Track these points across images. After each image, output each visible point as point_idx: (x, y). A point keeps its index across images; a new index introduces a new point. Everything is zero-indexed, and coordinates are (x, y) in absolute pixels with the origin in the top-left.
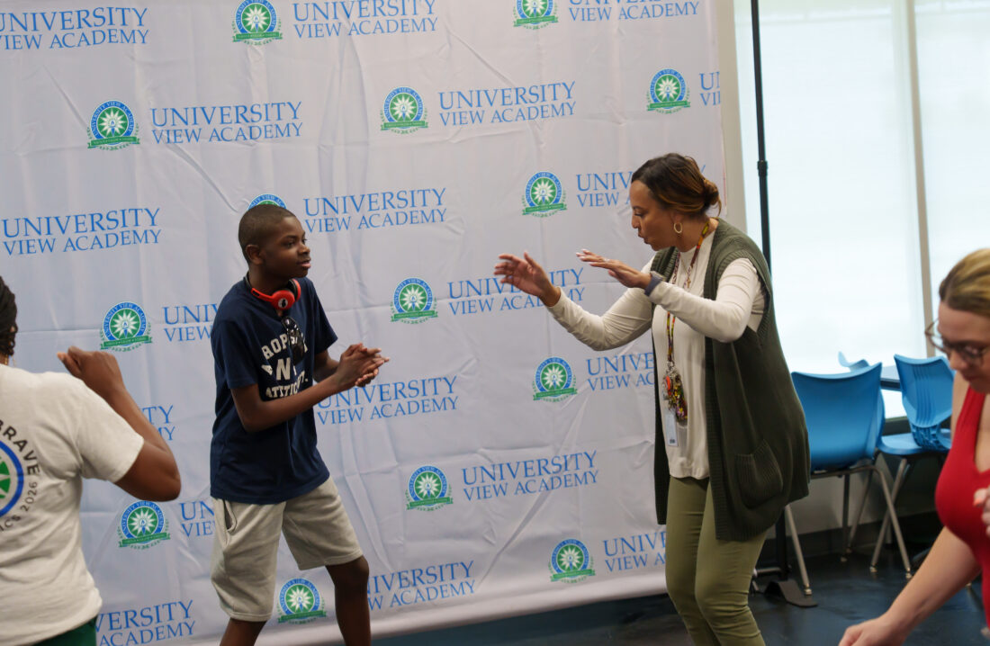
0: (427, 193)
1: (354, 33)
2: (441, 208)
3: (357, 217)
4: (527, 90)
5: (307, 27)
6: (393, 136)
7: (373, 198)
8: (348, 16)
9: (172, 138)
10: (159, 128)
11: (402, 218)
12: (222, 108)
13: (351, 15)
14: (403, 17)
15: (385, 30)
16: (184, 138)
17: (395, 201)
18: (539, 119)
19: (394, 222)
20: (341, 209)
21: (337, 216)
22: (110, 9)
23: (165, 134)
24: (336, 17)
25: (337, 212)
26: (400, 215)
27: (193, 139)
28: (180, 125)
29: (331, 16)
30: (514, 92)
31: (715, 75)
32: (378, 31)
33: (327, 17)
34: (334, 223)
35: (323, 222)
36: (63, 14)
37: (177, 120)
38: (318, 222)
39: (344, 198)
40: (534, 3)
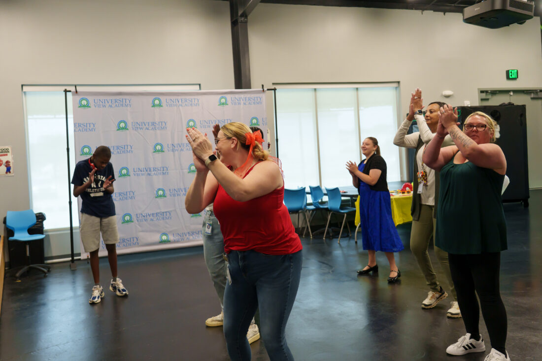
1: (180, 106)
5: (169, 104)
9: (136, 129)
10: (133, 127)
12: (148, 123)
13: (179, 102)
14: (192, 103)
15: (187, 106)
16: (139, 129)
20: (176, 147)
27: (141, 129)
29: (175, 102)
30: (218, 121)
31: (266, 119)
36: (111, 100)
37: (138, 125)
40: (223, 100)
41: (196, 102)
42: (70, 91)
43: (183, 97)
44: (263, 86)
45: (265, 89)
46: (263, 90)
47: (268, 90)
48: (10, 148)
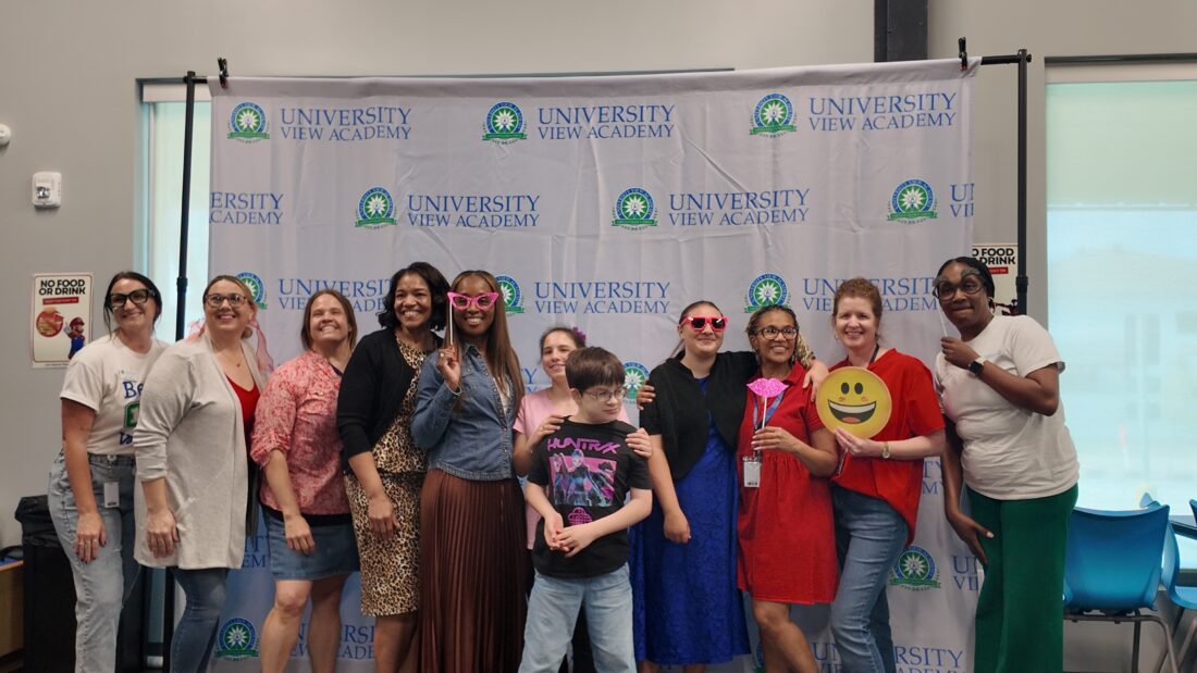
0: (651, 285)
1: (592, 136)
2: (665, 301)
3: (584, 302)
4: (759, 195)
5: (550, 130)
6: (623, 232)
7: (600, 287)
8: (588, 120)
9: (425, 222)
10: (415, 213)
11: (626, 306)
12: (469, 198)
13: (591, 121)
14: (641, 123)
15: (623, 135)
16: (436, 222)
17: (621, 291)
18: (769, 224)
19: (619, 310)
20: (569, 295)
21: (564, 300)
22: (380, 109)
23: (419, 217)
24: (577, 122)
25: (565, 296)
26: (625, 304)
27: (443, 224)
28: (432, 210)
29: (573, 120)
30: (744, 197)
31: (969, 187)
32: (616, 135)
33: (569, 122)
34: (562, 306)
35: (552, 304)
36: (341, 112)
37: (430, 206)
38: (547, 304)
39: (573, 285)
40: (773, 112)
41: (660, 118)
42: (204, 81)
43: (608, 101)
44: (962, 43)
45: (973, 59)
46: (965, 63)
47: (986, 61)
48: (87, 280)
